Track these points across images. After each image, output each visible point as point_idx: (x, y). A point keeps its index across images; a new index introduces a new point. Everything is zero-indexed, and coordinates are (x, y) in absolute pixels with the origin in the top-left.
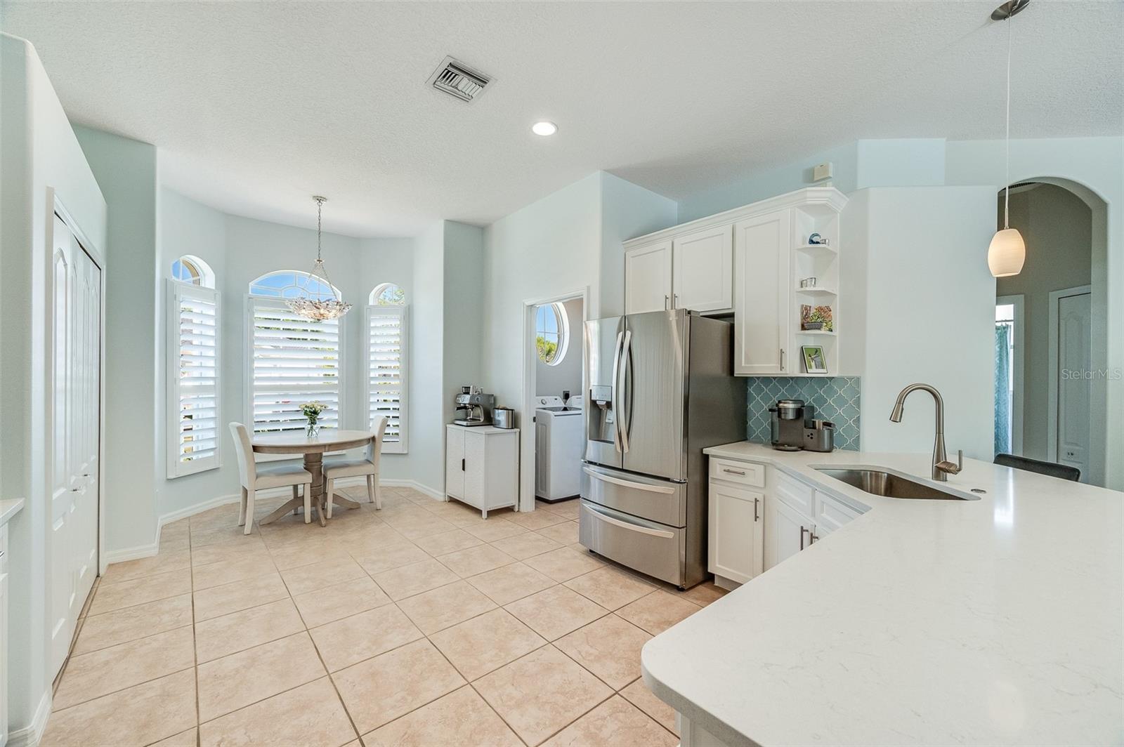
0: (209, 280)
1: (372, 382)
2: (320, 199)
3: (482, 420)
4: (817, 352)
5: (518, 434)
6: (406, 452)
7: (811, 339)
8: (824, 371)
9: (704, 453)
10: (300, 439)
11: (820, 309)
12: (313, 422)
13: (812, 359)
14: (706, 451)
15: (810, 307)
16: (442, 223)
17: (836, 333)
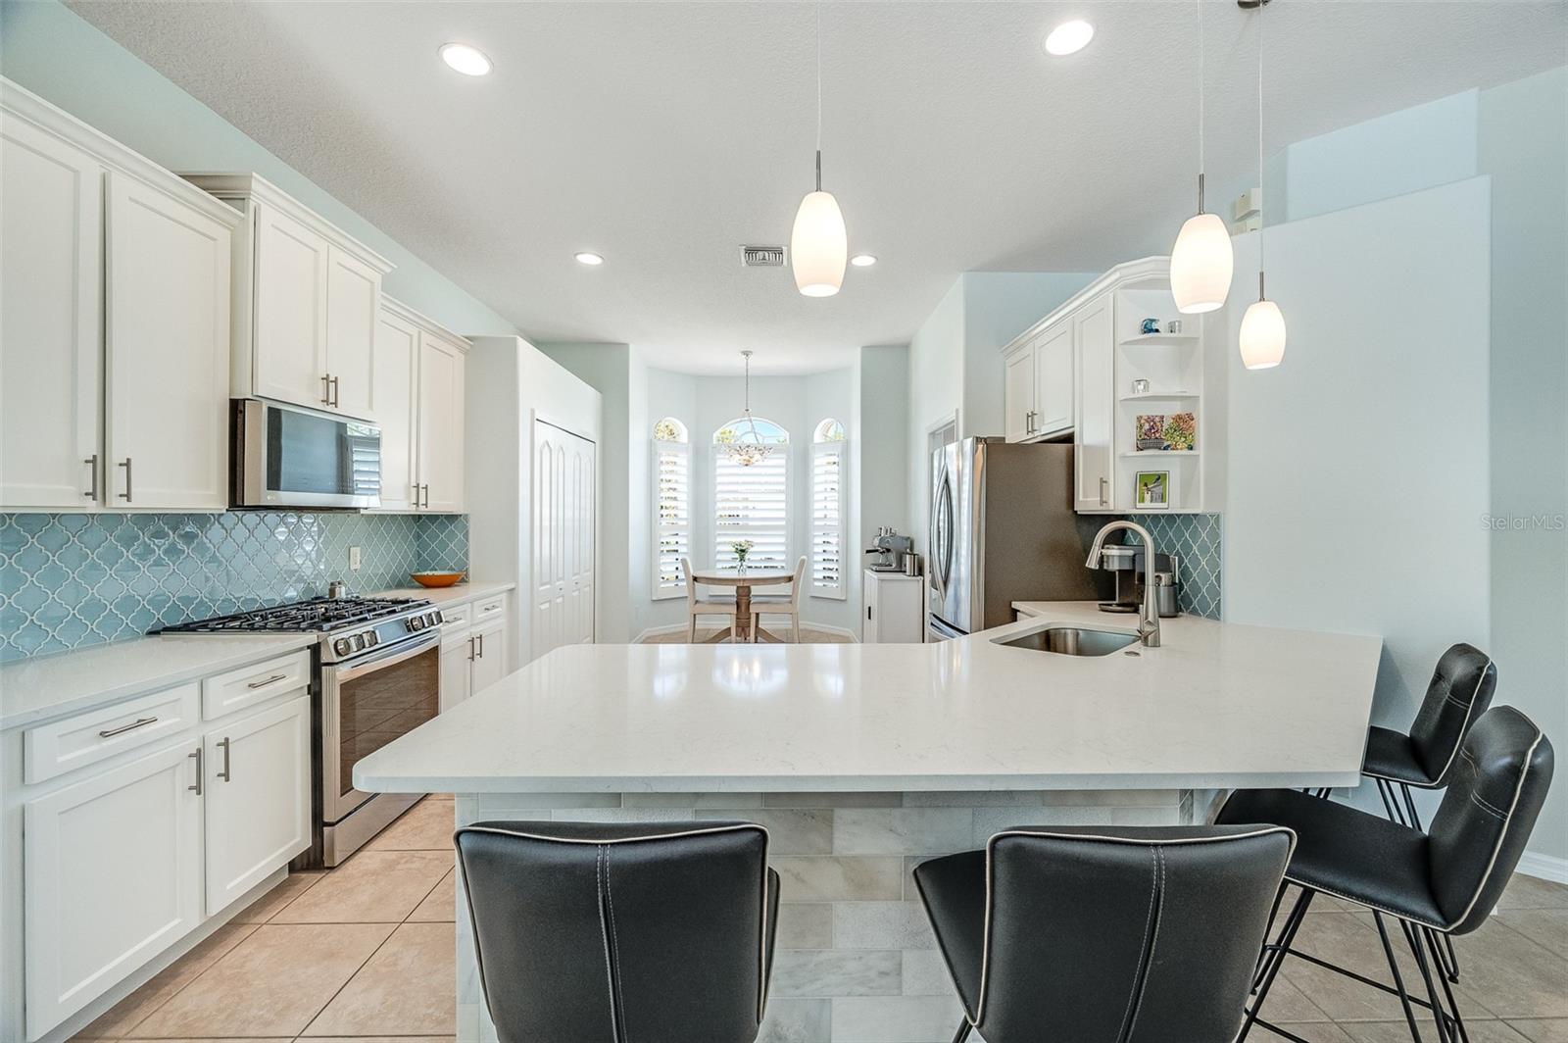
0: (684, 436)
1: (816, 523)
2: (746, 354)
3: (894, 565)
4: (1158, 479)
5: (921, 582)
6: (843, 598)
7: (1154, 461)
8: (1165, 505)
9: (1013, 606)
10: (733, 574)
11: (1179, 418)
12: (742, 559)
13: (1148, 490)
14: (1016, 605)
15: (1162, 417)
16: (859, 349)
17: (1200, 450)
